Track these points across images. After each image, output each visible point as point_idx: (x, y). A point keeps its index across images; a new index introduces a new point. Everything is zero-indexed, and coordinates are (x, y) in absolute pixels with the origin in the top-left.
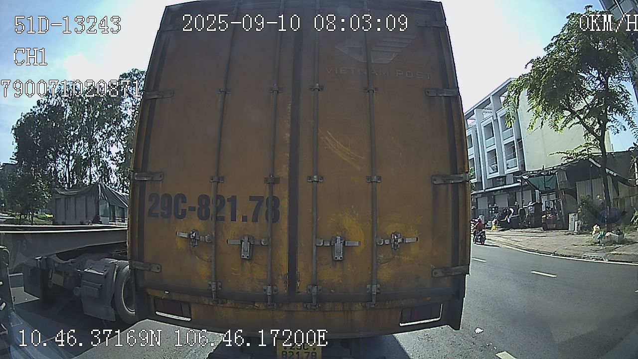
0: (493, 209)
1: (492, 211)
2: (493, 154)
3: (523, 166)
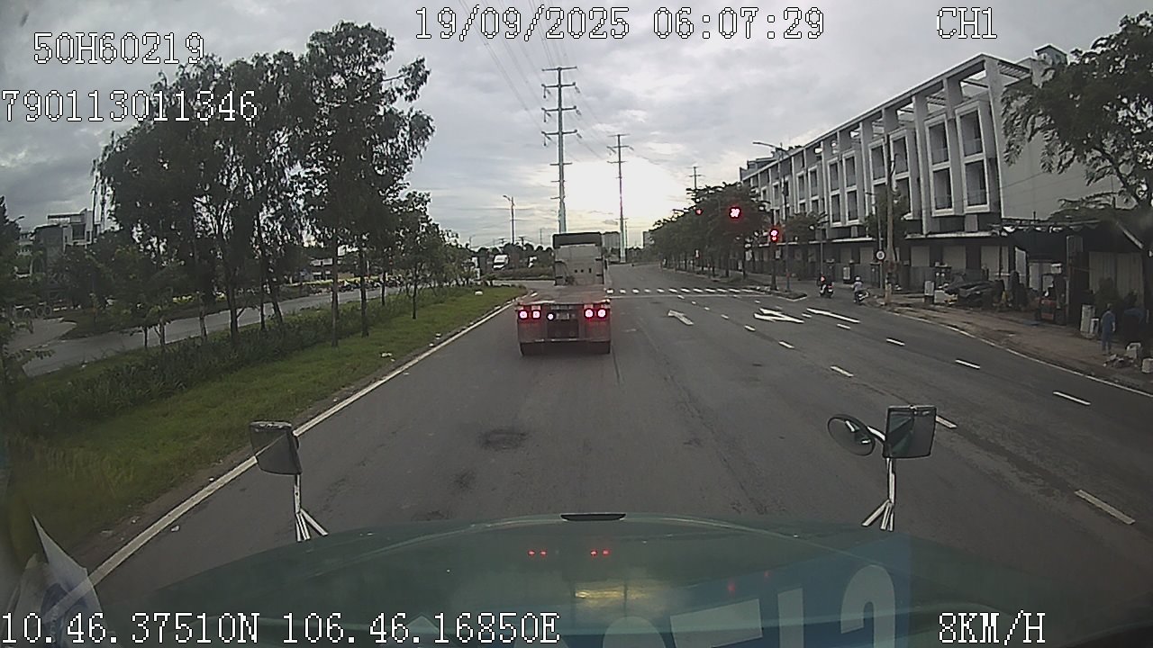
1: (941, 274)
2: (943, 176)
3: (998, 204)
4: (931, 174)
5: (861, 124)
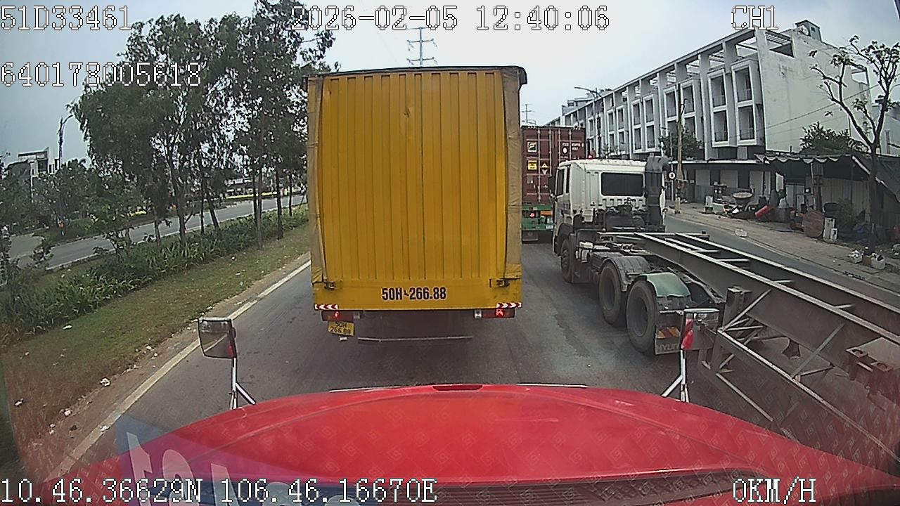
0: (720, 188)
1: (718, 191)
2: (721, 116)
3: (763, 139)
5: (658, 74)
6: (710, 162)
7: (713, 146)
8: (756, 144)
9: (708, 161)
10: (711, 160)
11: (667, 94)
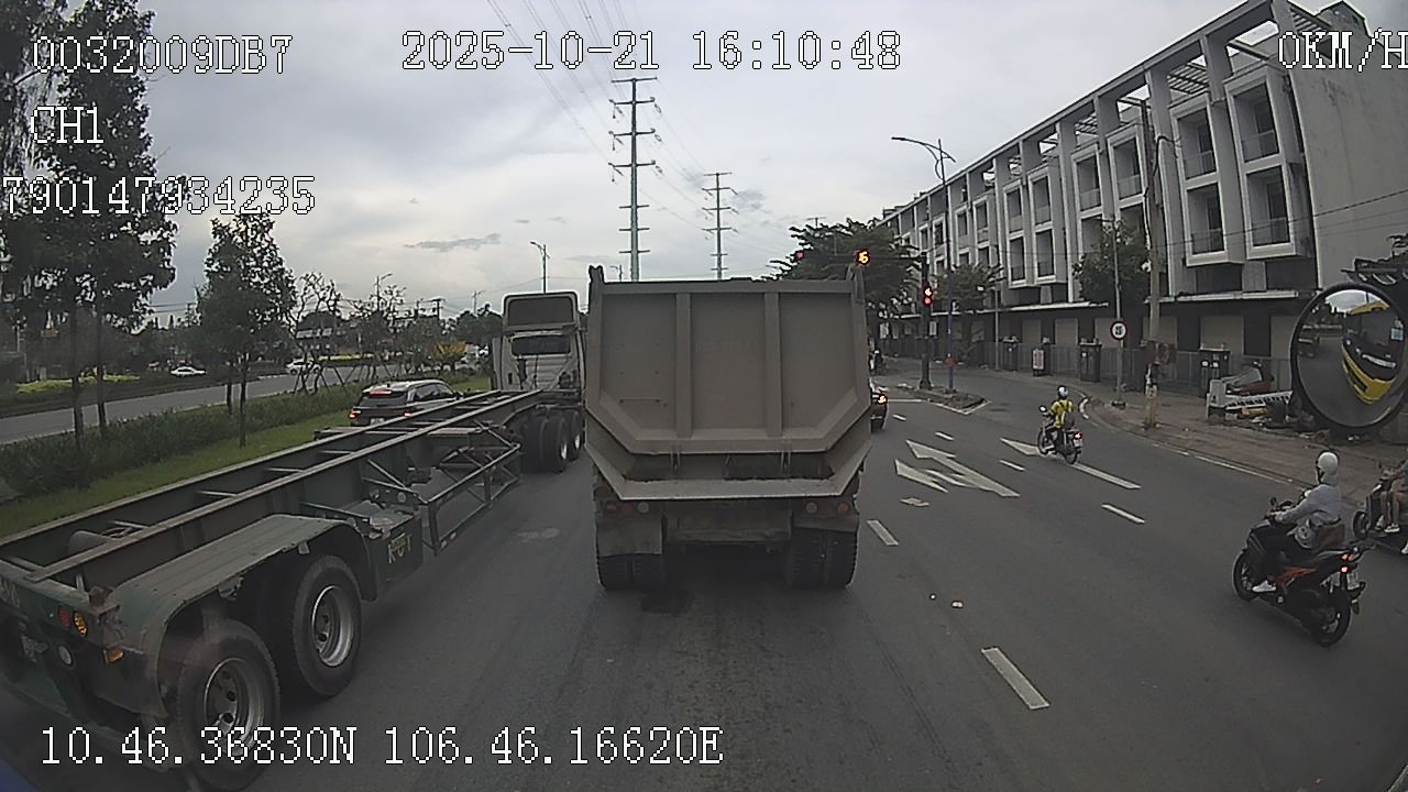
0: (1216, 357)
1: (1210, 363)
2: (1207, 200)
3: (1308, 242)
4: (1184, 195)
5: (1058, 126)
6: (1182, 299)
7: (1188, 265)
8: (1294, 253)
9: (1176, 297)
10: (1181, 294)
11: (1078, 164)
